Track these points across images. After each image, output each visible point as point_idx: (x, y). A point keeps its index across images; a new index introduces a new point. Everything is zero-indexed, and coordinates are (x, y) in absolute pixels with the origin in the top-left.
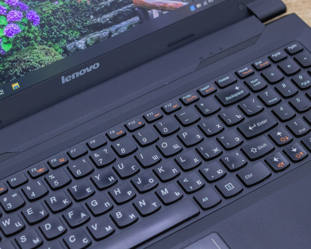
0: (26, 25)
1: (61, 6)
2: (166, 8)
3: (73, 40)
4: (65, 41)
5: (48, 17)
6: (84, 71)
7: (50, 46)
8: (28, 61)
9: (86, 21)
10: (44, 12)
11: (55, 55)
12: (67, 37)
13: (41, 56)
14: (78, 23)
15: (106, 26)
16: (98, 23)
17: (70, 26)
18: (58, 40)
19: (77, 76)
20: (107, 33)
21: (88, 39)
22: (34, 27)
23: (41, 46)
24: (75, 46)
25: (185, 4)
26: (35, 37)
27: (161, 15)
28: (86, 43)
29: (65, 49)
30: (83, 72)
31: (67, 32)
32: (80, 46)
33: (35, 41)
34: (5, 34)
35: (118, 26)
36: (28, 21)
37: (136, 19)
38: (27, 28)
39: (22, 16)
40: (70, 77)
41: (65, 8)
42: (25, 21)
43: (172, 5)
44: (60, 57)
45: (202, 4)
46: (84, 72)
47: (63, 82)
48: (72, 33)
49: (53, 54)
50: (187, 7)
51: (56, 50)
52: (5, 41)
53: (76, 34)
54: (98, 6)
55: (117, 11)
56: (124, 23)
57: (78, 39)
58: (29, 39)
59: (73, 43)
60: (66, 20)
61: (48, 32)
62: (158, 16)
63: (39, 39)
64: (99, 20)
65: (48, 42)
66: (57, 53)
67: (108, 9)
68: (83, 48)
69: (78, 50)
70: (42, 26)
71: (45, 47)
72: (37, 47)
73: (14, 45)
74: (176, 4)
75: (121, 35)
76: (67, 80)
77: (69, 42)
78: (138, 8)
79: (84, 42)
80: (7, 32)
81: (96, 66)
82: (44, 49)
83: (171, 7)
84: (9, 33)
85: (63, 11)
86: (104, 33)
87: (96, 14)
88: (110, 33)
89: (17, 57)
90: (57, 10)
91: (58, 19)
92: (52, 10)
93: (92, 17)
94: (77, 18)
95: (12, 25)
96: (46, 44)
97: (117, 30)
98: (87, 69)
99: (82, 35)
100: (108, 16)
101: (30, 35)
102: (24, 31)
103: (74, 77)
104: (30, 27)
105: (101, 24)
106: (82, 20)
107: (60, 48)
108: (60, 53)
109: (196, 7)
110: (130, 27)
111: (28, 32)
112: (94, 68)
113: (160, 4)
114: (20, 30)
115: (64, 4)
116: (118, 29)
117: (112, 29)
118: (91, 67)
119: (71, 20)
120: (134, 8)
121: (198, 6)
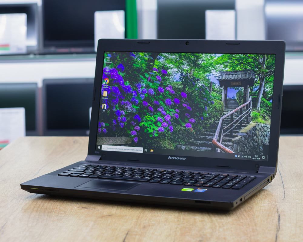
0: (167, 130)
1: (183, 129)
2: (225, 150)
3: (181, 145)
4: (178, 143)
5: (177, 131)
6: (179, 158)
7: (172, 142)
8: (161, 144)
9: (190, 140)
10: (176, 129)
11: (172, 147)
12: (180, 142)
13: (167, 144)
14: (187, 139)
15: (197, 145)
16: (194, 143)
17: (183, 139)
18: (176, 141)
19: (175, 159)
20: (196, 148)
21: (187, 147)
22: (169, 132)
23: (168, 141)
24: (181, 147)
25: (234, 153)
26: (168, 136)
27: (221, 152)
28: (186, 148)
29: (176, 146)
30: (178, 158)
31: (180, 140)
32: (183, 148)
33: (168, 138)
34: (158, 130)
35: (201, 148)
36: (169, 129)
37: (210, 149)
38: (167, 131)
39: (167, 126)
40: (172, 158)
41: (184, 131)
42: (167, 128)
43: (228, 150)
44: (173, 148)
45: (241, 156)
46: (178, 159)
47: (169, 158)
48: (182, 142)
49: (171, 146)
50: (234, 154)
51: (173, 145)
52: (157, 132)
53: (184, 143)
54: (197, 136)
55: (204, 142)
56: (204, 148)
57: (183, 145)
58: (166, 136)
59: (181, 146)
60: (182, 136)
61: (173, 137)
62: (220, 152)
63: (169, 138)
64: (195, 142)
65: (172, 140)
66: (173, 146)
67: (200, 139)
68: (183, 149)
69: (181, 149)
70: (173, 133)
71: (170, 142)
72: (167, 140)
73: (159, 135)
74: (230, 151)
75: (201, 151)
76: (170, 158)
77: (179, 144)
78: (213, 144)
79: (185, 147)
80: (159, 129)
81: (184, 159)
82: (169, 142)
83: (227, 151)
84: (160, 130)
85: (183, 132)
86: (194, 148)
87: (195, 139)
88: (197, 149)
89: (158, 140)
90: (181, 130)
91: (180, 134)
92: (179, 129)
93: (193, 139)
94: (187, 137)
95: (162, 128)
96: (171, 141)
97: (200, 149)
98: (180, 158)
99: (185, 145)
100: (199, 142)
101: (167, 134)
102: (165, 132)
103: (173, 159)
104: (168, 132)
105: (195, 143)
106: (189, 139)
107: (175, 145)
108: (174, 147)
109: (238, 156)
110: (206, 151)
111: (167, 133)
112: (183, 159)
113: (223, 148)
114: (164, 131)
115: (185, 129)
116: (201, 149)
117: (199, 148)
118: (182, 158)
119: (184, 137)
120: (211, 144)
121: (239, 156)
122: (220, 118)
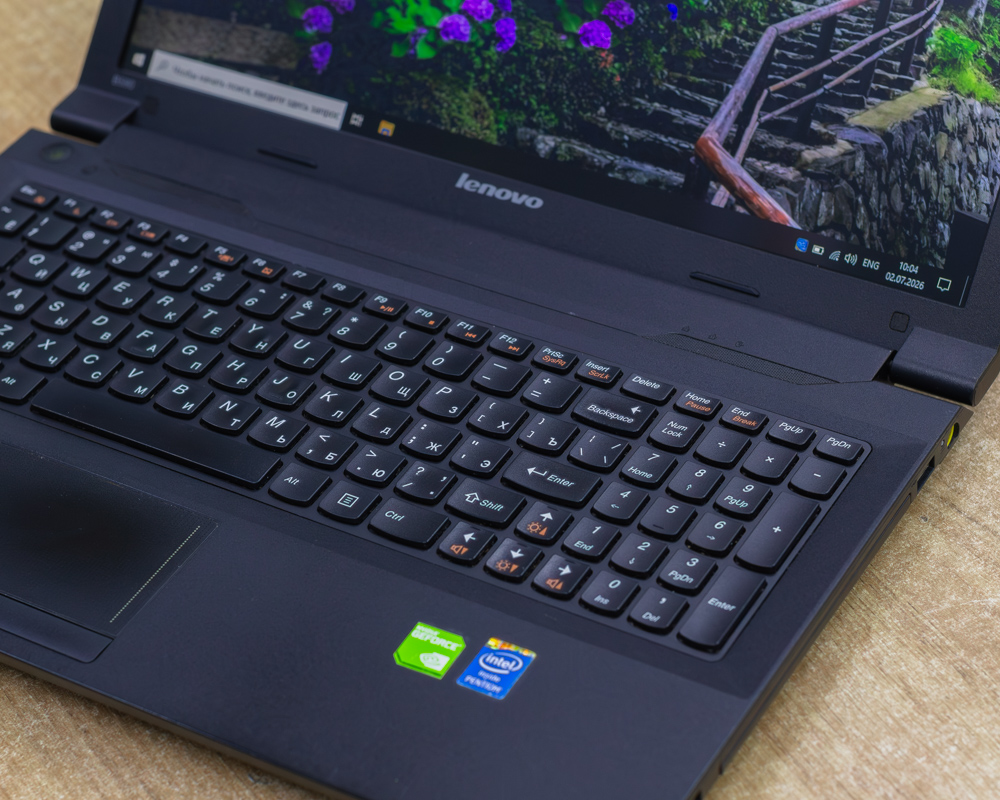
0: (483, 36)
1: (566, 49)
2: (751, 203)
3: (536, 126)
4: (523, 117)
5: (529, 51)
6: (509, 194)
7: (492, 105)
8: (437, 103)
9: (585, 112)
10: (531, 39)
11: (488, 128)
12: (533, 113)
13: (465, 111)
14: (571, 102)
15: (616, 146)
16: (603, 130)
17: (552, 99)
18: (515, 105)
19: (490, 194)
20: (605, 161)
21: (563, 146)
22: (493, 52)
23: (478, 94)
24: (532, 139)
25: (793, 224)
26: (482, 71)
27: (730, 207)
28: (555, 149)
29: (512, 129)
30: (503, 194)
31: (539, 104)
32: (541, 146)
33: (477, 80)
34: (438, 25)
35: (635, 164)
36: (493, 34)
37: (678, 178)
38: (481, 43)
39: (490, 17)
40: (477, 184)
41: (569, 57)
42: (488, 28)
43: (767, 205)
44: (492, 138)
45: (828, 252)
46: (506, 197)
47: (459, 184)
48: (547, 113)
49: (486, 123)
50: (793, 234)
51: (497, 121)
52: (431, 38)
53: (551, 120)
54: (628, 100)
55: (654, 135)
56: (649, 168)
57: (547, 132)
58: (470, 66)
59: (534, 132)
60: (554, 81)
61: (507, 78)
62: (722, 205)
63: (485, 78)
64: (610, 125)
65: (495, 95)
66: (494, 127)
67: (638, 119)
68: (542, 154)
69: (533, 149)
70: (507, 60)
71: (483, 99)
72: (471, 89)
73: (439, 57)
74: (776, 211)
75: (627, 183)
76: (467, 187)
77: (529, 124)
78: (698, 159)
79: (552, 144)
80: (446, 25)
81: (534, 203)
82: (479, 102)
83: (760, 209)
84: (448, 29)
85: (561, 60)
86: (600, 157)
87: (610, 115)
88: (611, 167)
89: (426, 81)
90: (554, 52)
91: (542, 68)
92: (545, 45)
93: (602, 110)
94: (576, 93)
95: (462, 20)
96: (489, 98)
97: (625, 170)
98: (516, 194)
99: (556, 131)
100: (630, 131)
101: (477, 60)
102: (472, 44)
104: (487, 47)
105: (603, 132)
106: (580, 105)
107: (506, 123)
108: (498, 130)
109: (810, 248)
110: (655, 183)
111: (479, 52)
112: (529, 203)
113: (745, 187)
114: (468, 40)
115: (574, 50)
116: (631, 169)
117: (621, 162)
118: (524, 197)
119: (562, 88)
120: (691, 155)
121: (817, 249)
122: (764, 29)
